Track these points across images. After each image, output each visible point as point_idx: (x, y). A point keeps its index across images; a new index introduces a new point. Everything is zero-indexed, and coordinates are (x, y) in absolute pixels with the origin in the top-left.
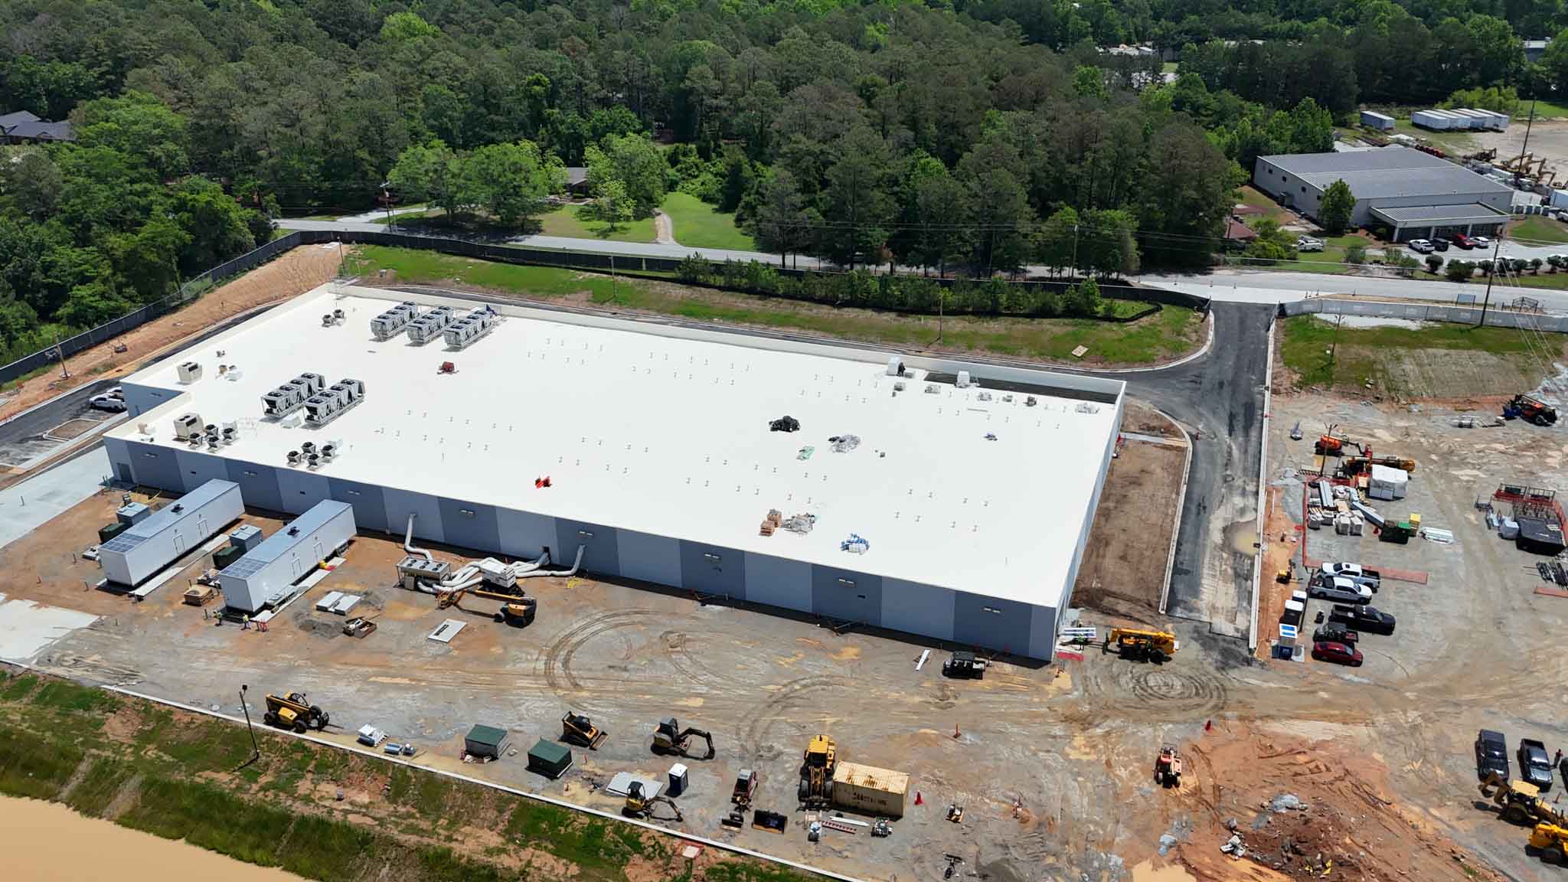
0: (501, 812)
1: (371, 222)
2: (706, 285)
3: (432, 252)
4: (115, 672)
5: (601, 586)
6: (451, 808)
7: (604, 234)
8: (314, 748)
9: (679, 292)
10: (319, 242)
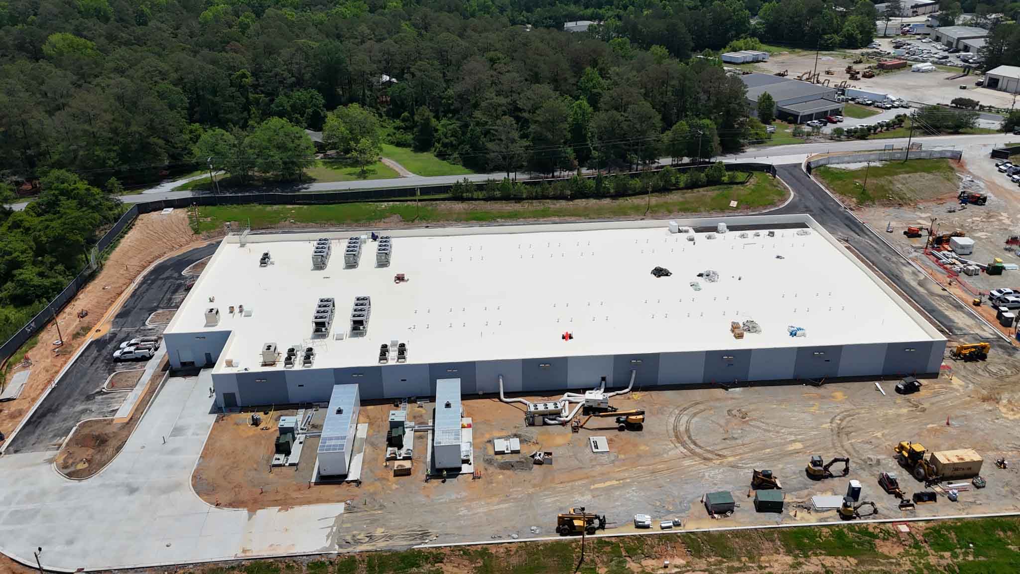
0: (772, 541)
1: (173, 190)
2: (472, 199)
3: (255, 204)
4: (411, 535)
5: (654, 393)
6: (741, 549)
7: (363, 175)
8: (613, 540)
9: (459, 206)
10: (155, 210)
